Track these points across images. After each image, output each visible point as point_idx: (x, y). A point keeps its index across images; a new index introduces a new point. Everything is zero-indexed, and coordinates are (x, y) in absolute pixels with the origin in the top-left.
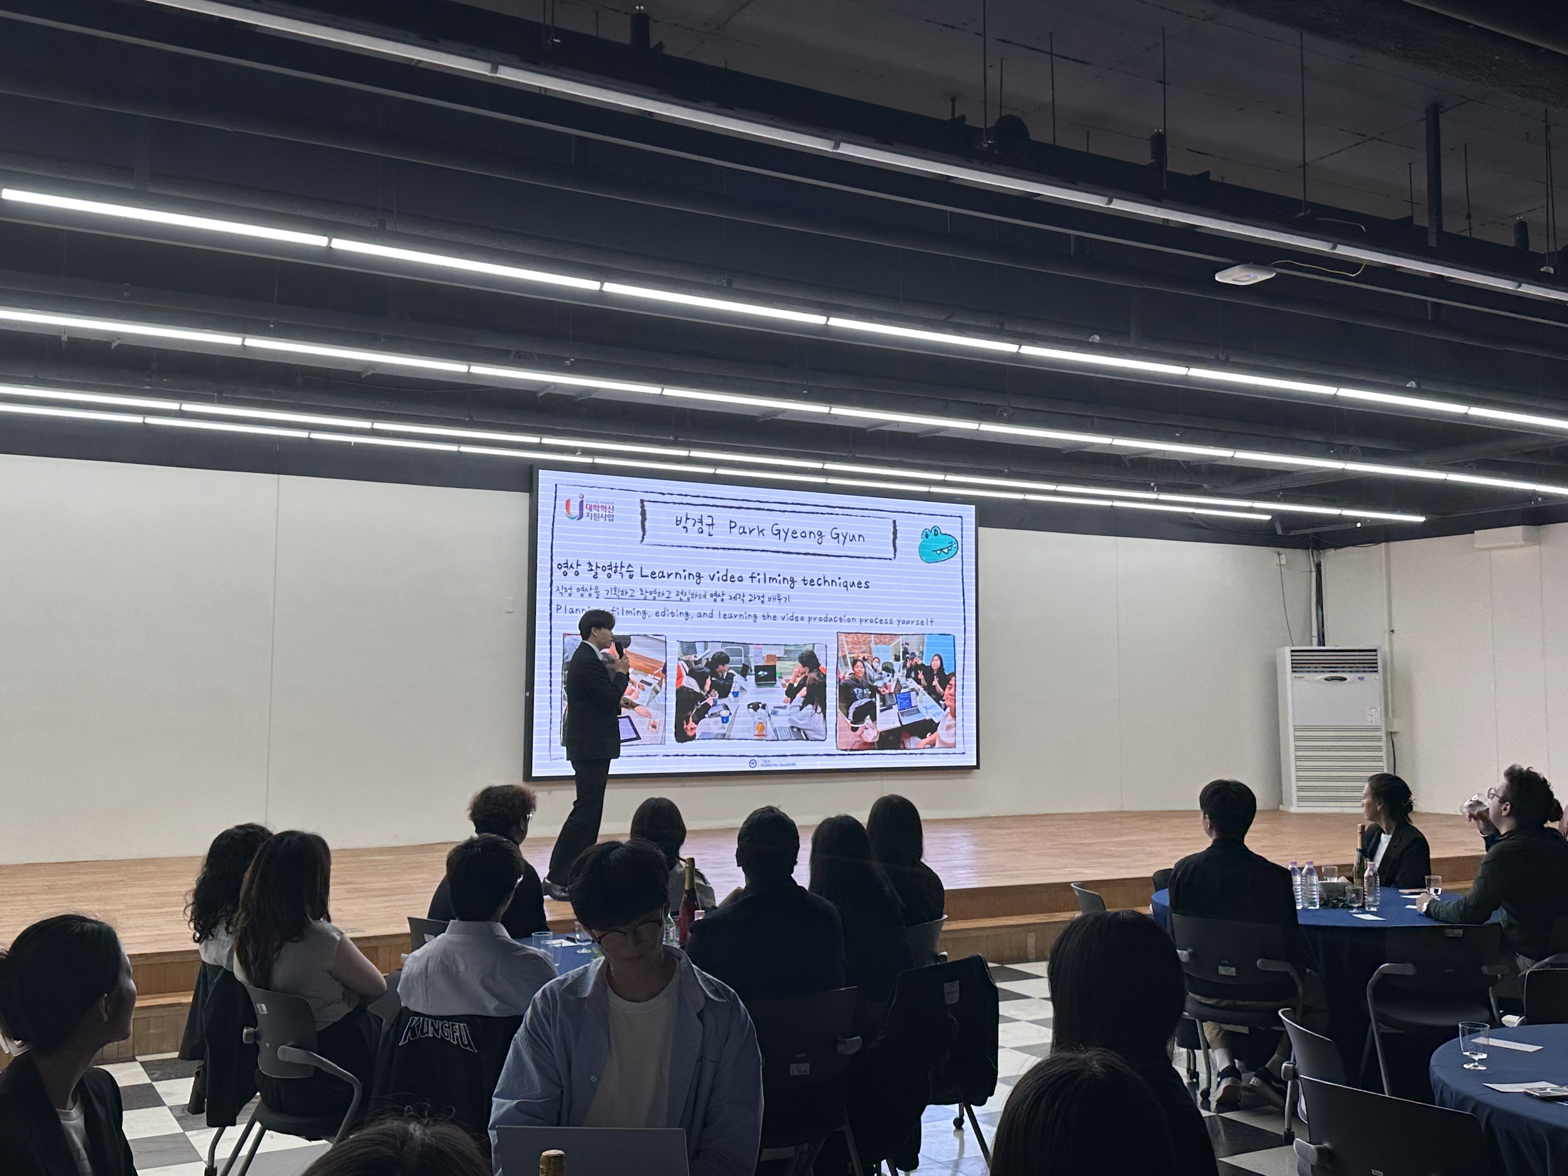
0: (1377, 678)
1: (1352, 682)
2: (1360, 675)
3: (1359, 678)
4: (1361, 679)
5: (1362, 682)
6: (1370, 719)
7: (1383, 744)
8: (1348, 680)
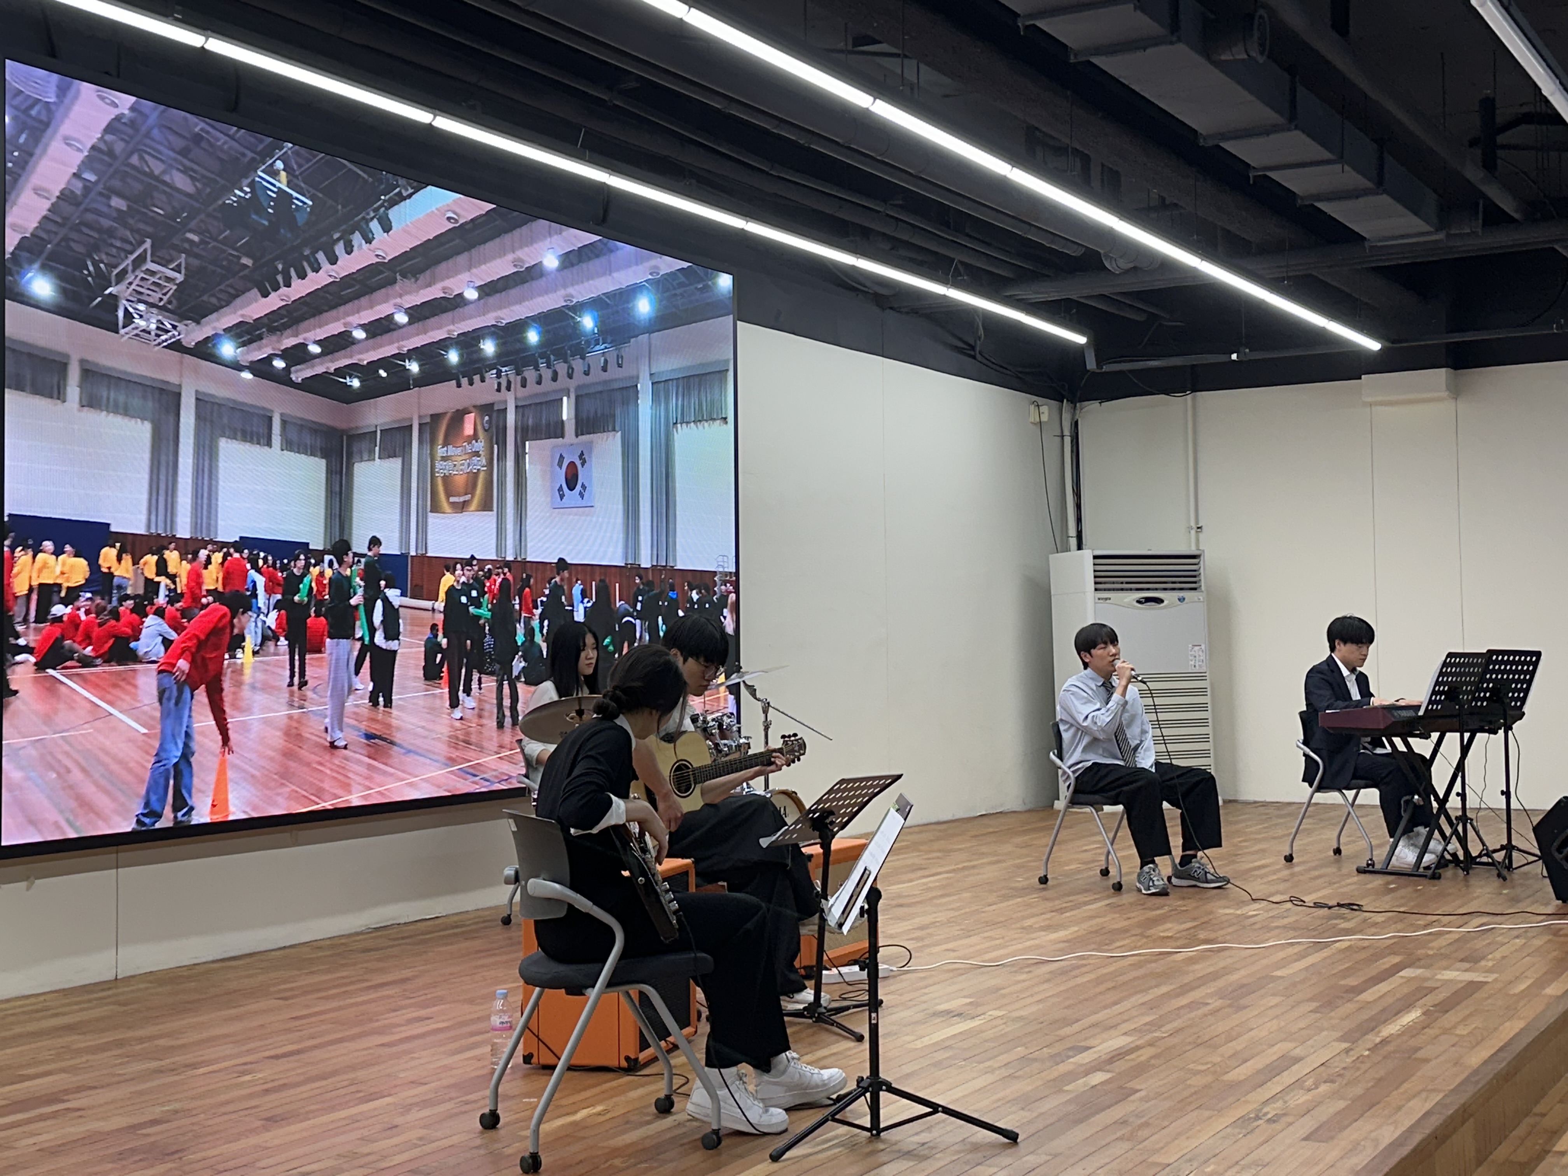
0: (1197, 599)
1: (1171, 606)
2: (1181, 594)
3: (1177, 600)
4: (1182, 600)
5: (1184, 605)
7: (1208, 700)
8: (1166, 602)
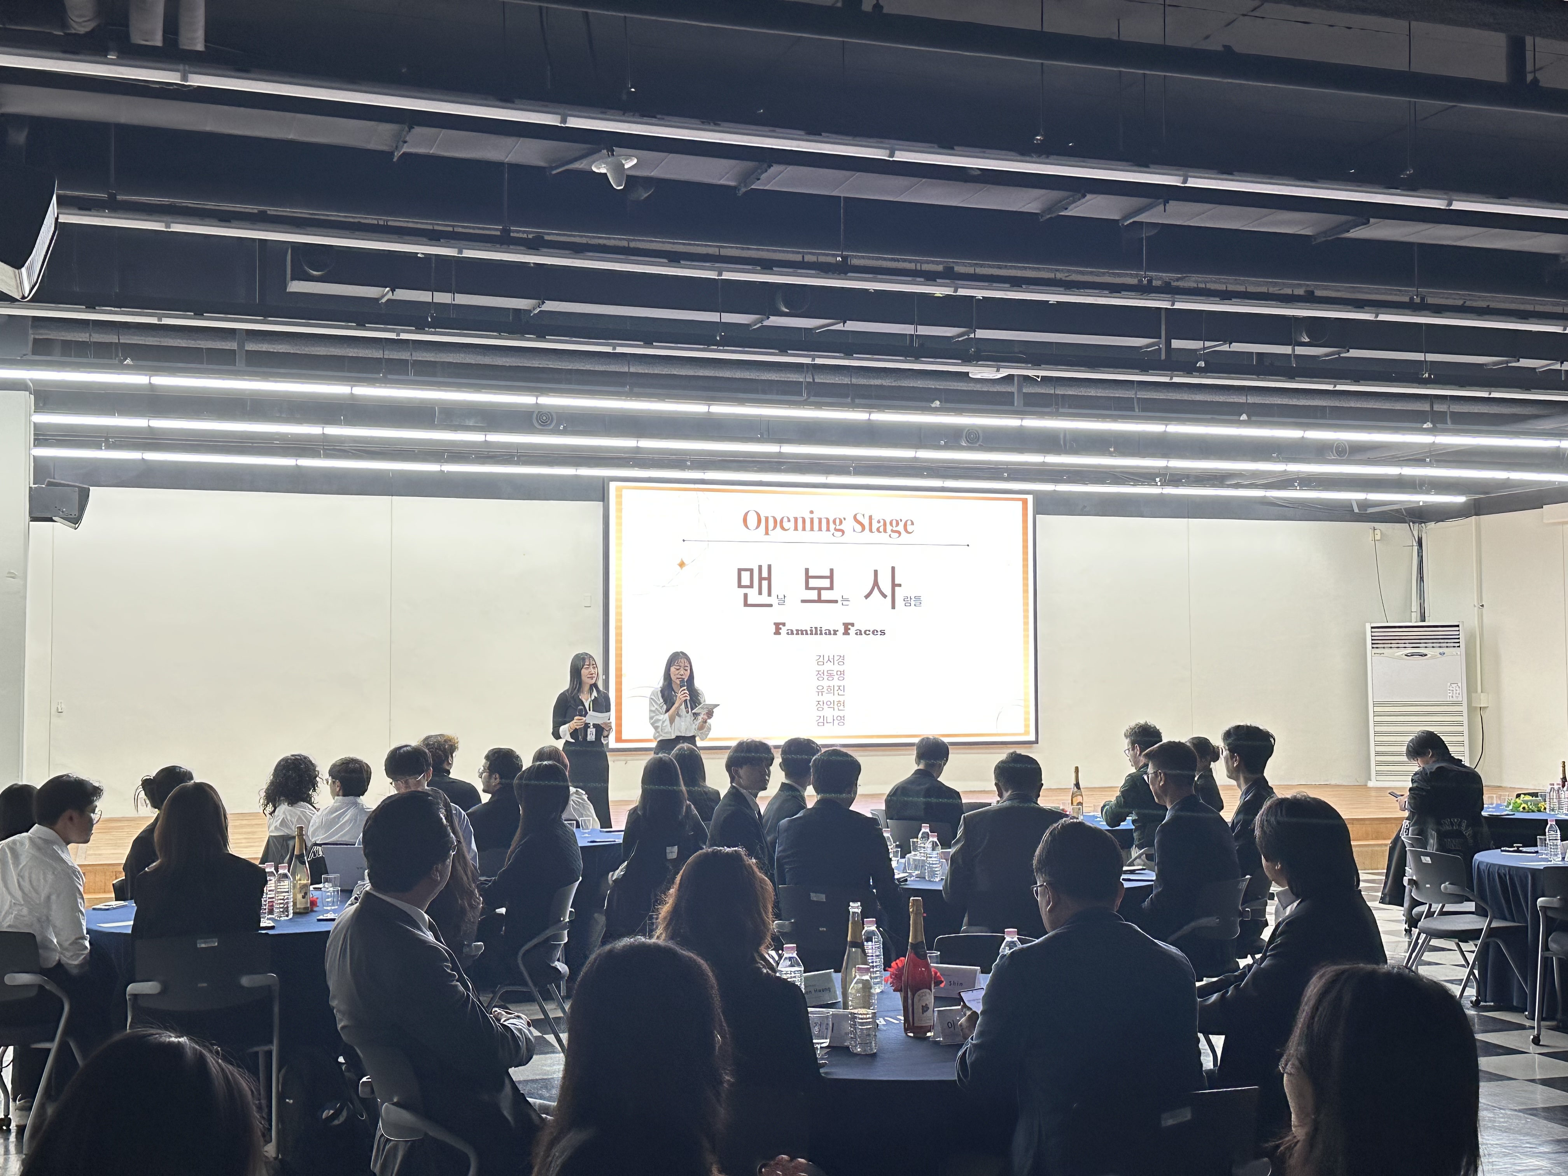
0: (1459, 653)
1: (1433, 657)
2: (1441, 650)
3: (1440, 654)
4: (1442, 654)
5: (1444, 658)
6: (1451, 695)
7: (1465, 719)
8: (1429, 656)
